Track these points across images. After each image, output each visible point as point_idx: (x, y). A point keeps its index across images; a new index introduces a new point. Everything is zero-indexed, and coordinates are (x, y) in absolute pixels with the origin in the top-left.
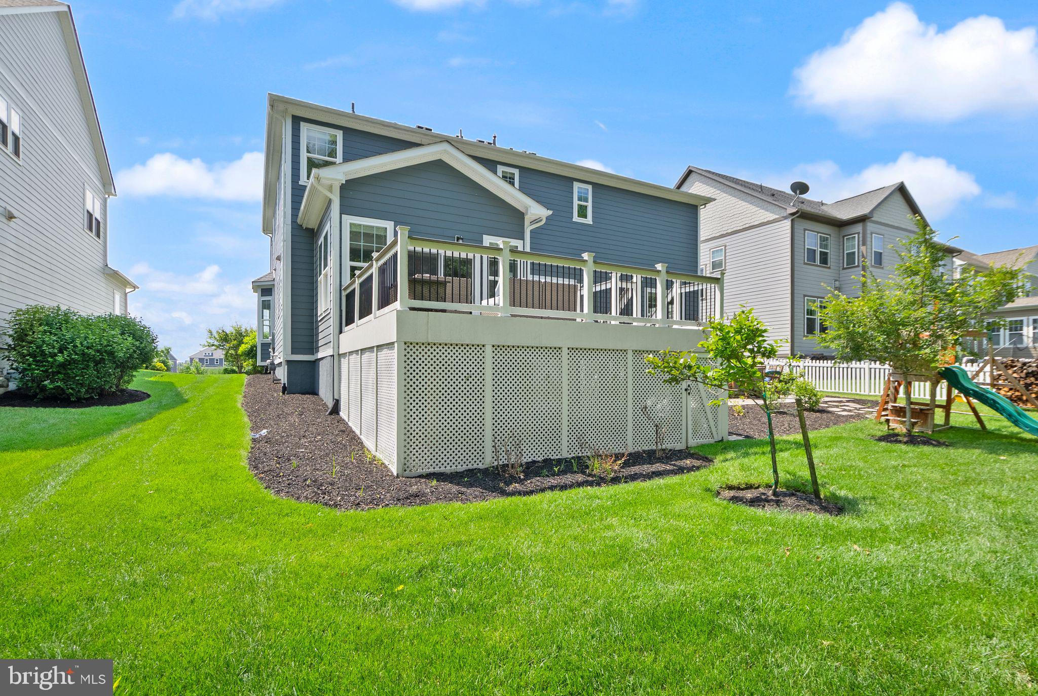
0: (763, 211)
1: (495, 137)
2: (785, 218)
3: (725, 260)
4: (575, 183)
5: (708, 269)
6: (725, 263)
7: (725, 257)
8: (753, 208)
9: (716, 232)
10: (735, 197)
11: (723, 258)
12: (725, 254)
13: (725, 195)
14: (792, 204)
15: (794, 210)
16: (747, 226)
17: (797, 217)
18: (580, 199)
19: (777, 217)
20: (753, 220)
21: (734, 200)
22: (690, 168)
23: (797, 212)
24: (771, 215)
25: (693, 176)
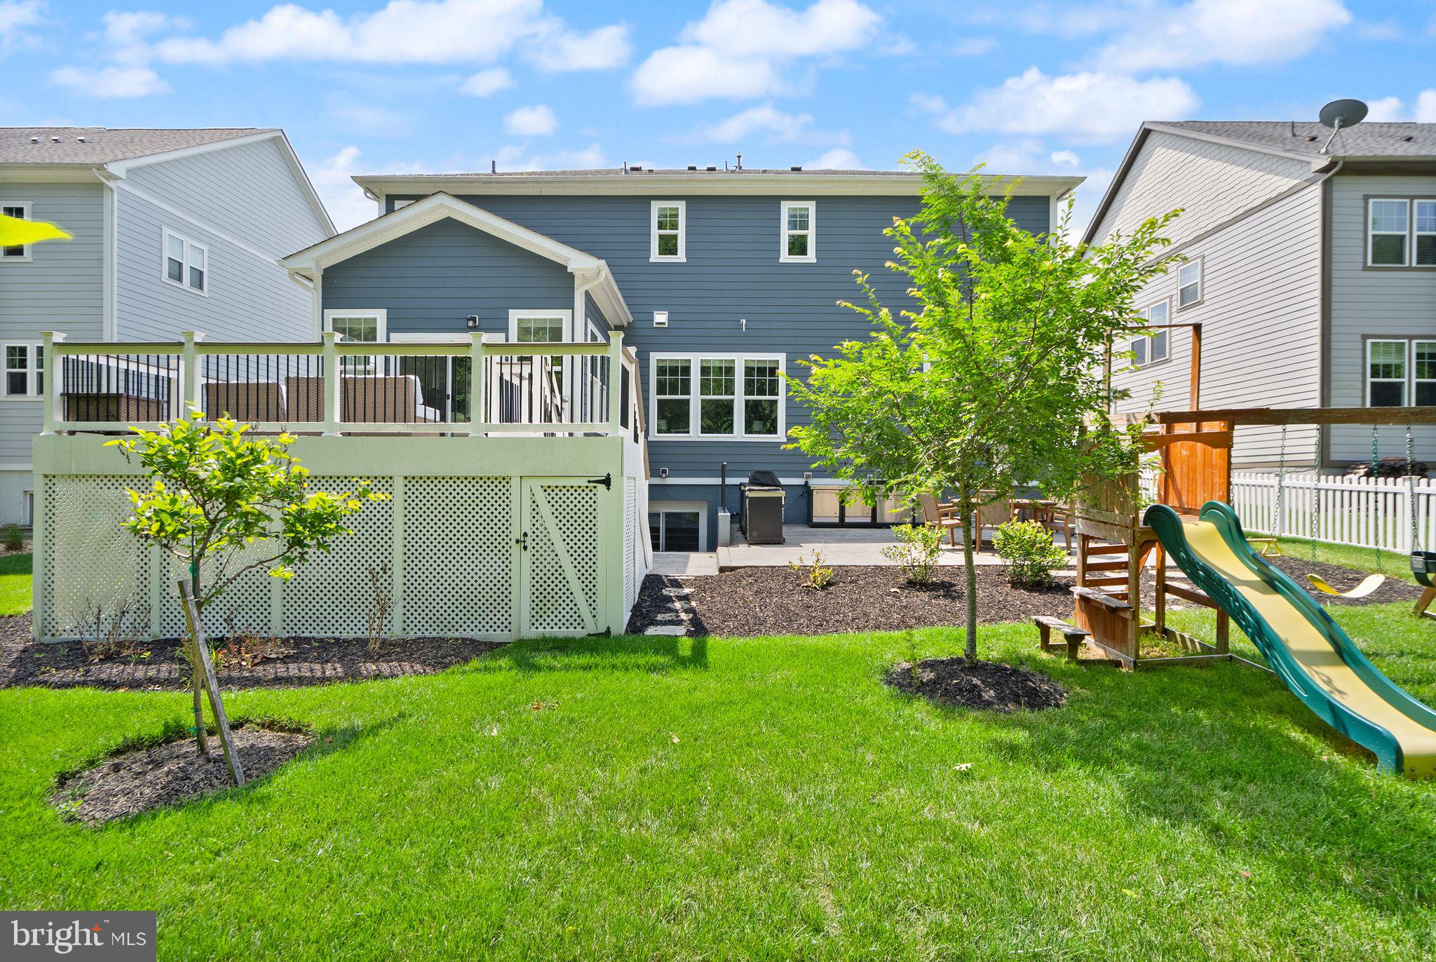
0: (1270, 176)
1: (739, 157)
2: (1311, 182)
3: (1203, 283)
4: (783, 203)
5: (1174, 303)
6: (1203, 289)
7: (1203, 277)
8: (1251, 175)
9: (1186, 233)
10: (1219, 160)
11: (1198, 280)
12: (1203, 271)
13: (1204, 160)
14: (1323, 150)
15: (1324, 162)
16: (1241, 211)
17: (1337, 174)
18: (793, 225)
19: (1296, 182)
20: (1249, 200)
21: (1217, 166)
22: (1146, 126)
23: (1333, 164)
24: (1286, 180)
25: (1152, 139)
